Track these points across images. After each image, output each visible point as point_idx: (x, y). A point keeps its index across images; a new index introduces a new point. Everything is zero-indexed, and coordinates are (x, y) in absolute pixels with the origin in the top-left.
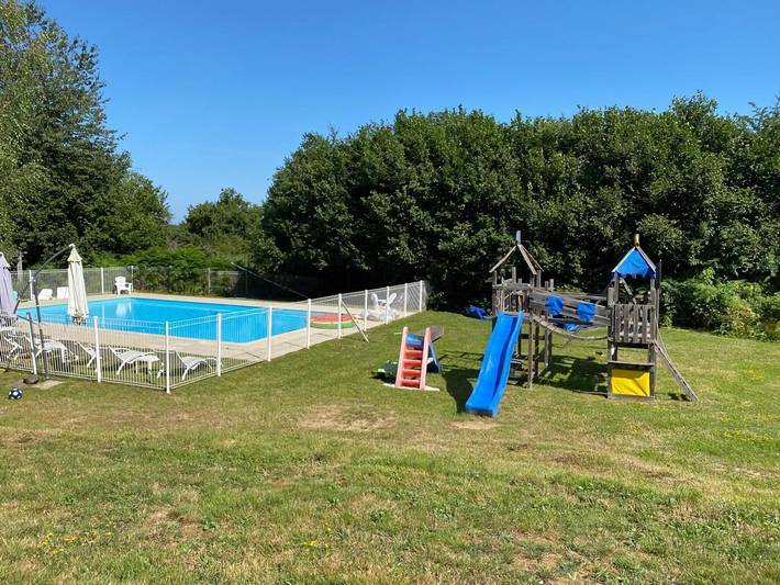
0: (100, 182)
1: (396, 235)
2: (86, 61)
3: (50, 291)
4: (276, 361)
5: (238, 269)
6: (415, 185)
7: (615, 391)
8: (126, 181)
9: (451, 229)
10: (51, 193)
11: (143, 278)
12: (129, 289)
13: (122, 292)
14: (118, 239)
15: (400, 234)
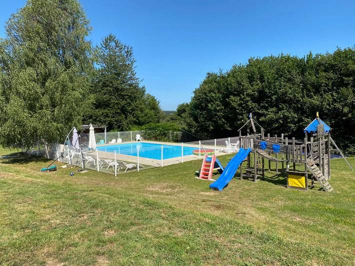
0: (133, 98)
1: (242, 115)
2: (129, 53)
3: (115, 140)
4: (164, 167)
5: (182, 131)
6: (249, 91)
7: (290, 185)
8: (145, 97)
9: (267, 110)
10: (116, 103)
11: (147, 135)
12: (141, 139)
13: (138, 140)
14: (139, 120)
15: (243, 114)
